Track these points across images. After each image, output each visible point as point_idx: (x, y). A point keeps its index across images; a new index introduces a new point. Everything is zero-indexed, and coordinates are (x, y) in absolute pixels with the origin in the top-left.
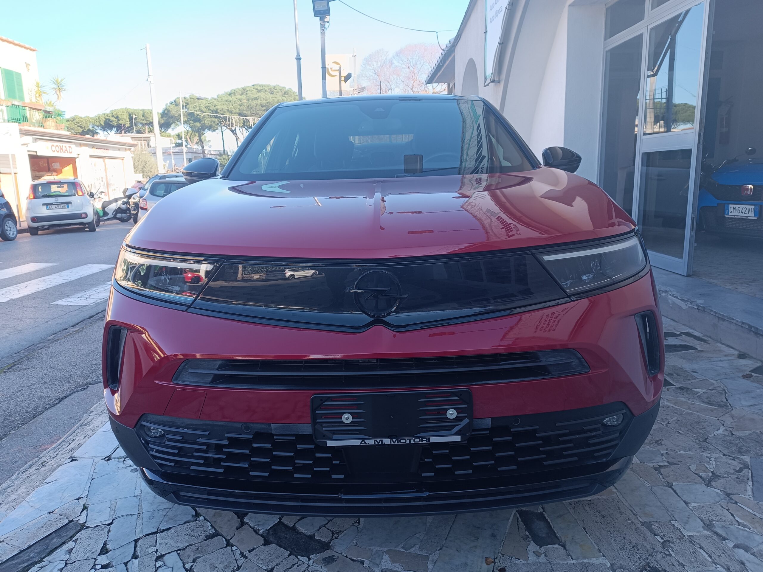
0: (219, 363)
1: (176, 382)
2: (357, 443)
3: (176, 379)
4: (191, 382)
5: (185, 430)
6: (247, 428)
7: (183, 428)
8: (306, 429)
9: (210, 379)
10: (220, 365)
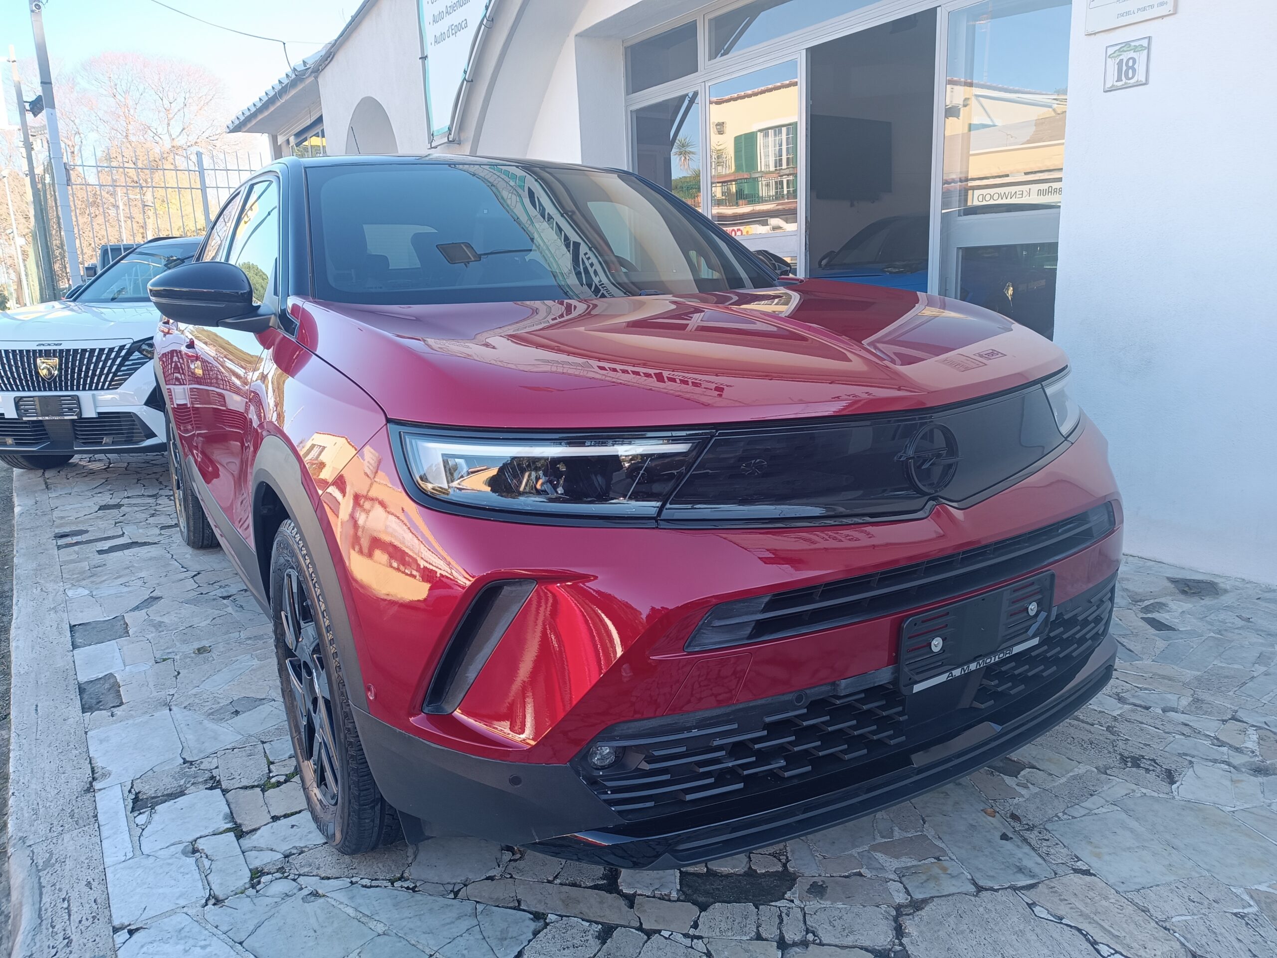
0: (766, 599)
1: (690, 650)
2: (943, 678)
3: (689, 646)
4: (715, 643)
5: (695, 732)
6: (799, 699)
7: (689, 729)
8: (884, 676)
9: (748, 631)
10: (767, 604)
